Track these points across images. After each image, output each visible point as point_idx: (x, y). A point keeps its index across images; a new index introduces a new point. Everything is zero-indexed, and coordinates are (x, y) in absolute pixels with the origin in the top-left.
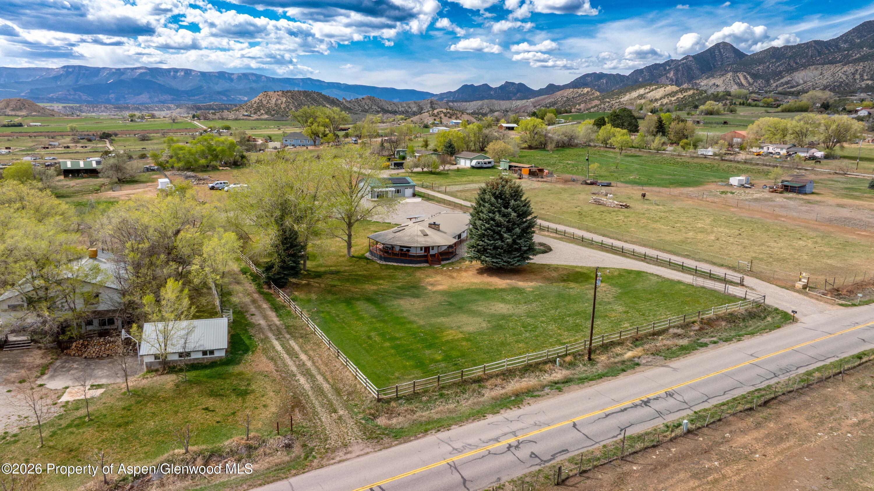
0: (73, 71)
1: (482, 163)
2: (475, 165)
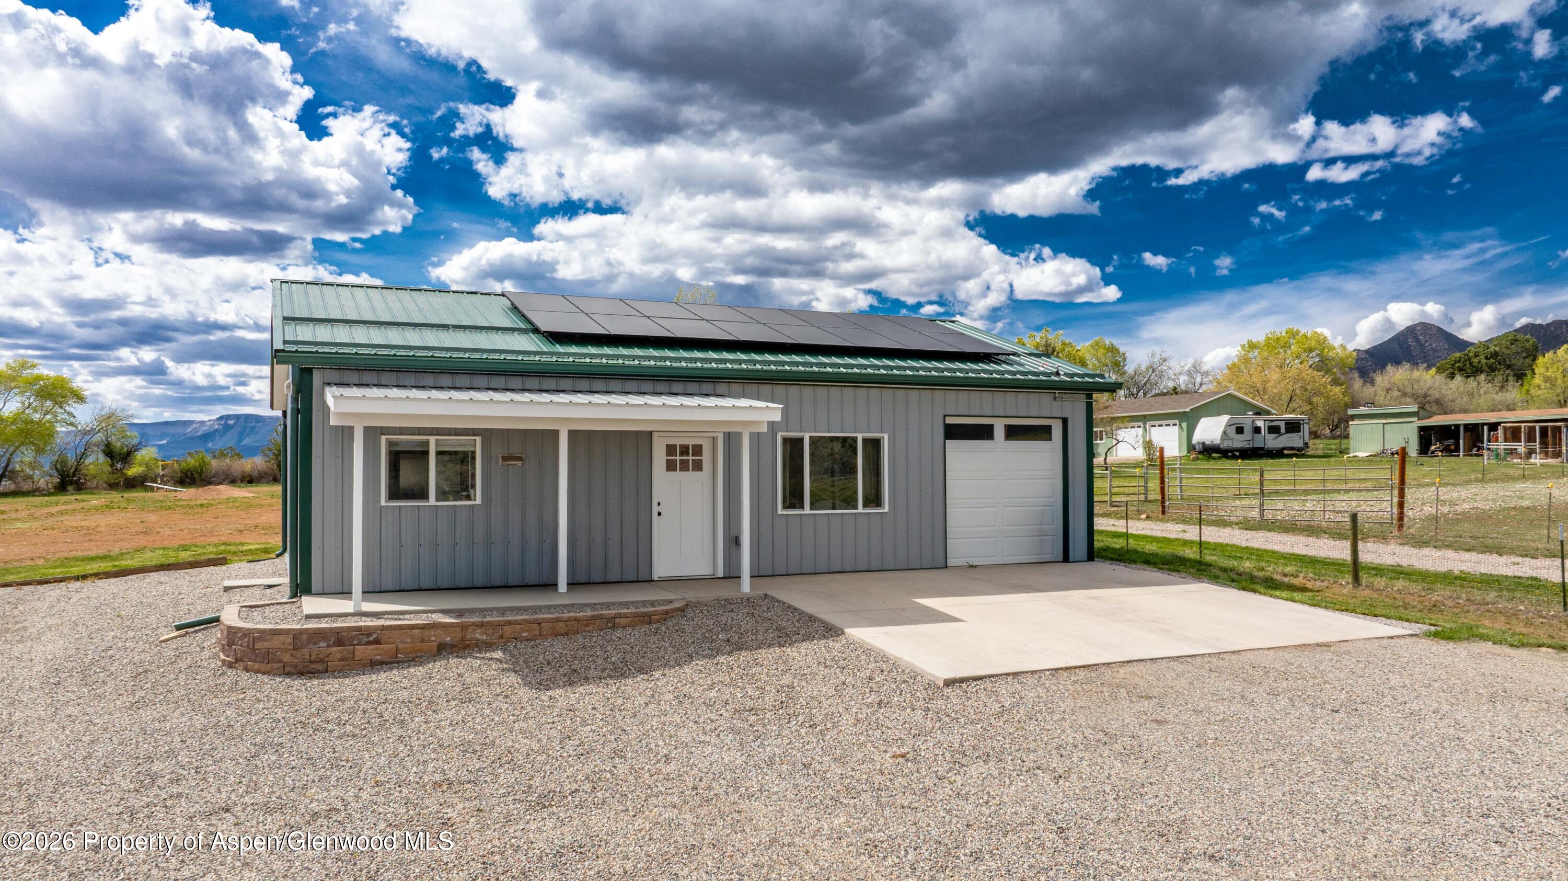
0: (235, 424)
1: (1257, 430)
2: (1222, 437)
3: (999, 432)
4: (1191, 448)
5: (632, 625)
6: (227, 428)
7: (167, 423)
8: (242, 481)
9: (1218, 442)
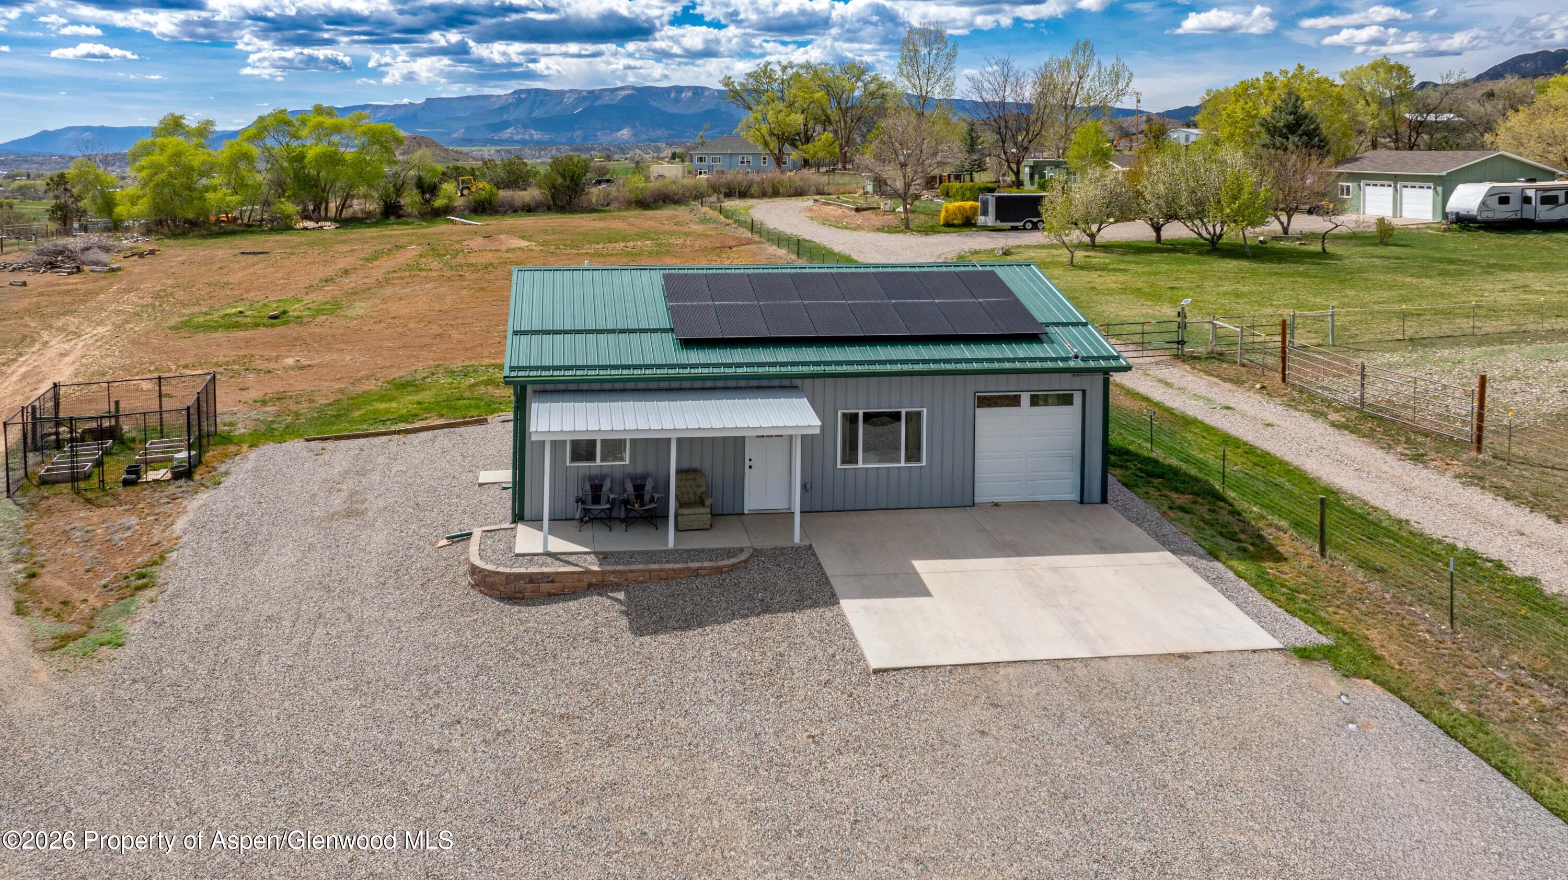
1: (1527, 200)
2: (1480, 207)
3: (1025, 398)
4: (1445, 215)
5: (709, 574)
6: (520, 101)
7: (469, 98)
8: (522, 210)
9: (1474, 212)
